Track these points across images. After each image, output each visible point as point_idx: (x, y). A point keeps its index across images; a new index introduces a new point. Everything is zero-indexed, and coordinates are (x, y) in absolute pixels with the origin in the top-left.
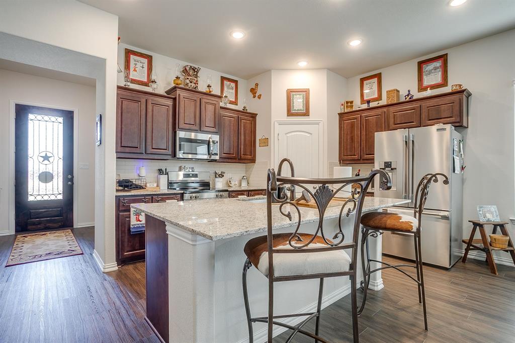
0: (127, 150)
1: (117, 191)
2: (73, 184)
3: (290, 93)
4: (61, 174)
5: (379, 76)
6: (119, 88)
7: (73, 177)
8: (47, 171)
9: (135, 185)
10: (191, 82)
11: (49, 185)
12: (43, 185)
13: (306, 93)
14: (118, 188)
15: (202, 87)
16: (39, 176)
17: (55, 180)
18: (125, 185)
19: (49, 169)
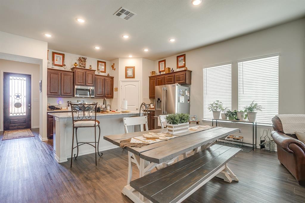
0: (53, 94)
1: (48, 110)
2: (31, 108)
3: (127, 68)
4: (25, 104)
5: (165, 61)
6: (48, 69)
7: (31, 105)
8: (19, 102)
9: (56, 108)
10: (82, 64)
11: (20, 109)
12: (16, 109)
13: (133, 68)
14: (48, 109)
15: (87, 67)
16: (15, 105)
17: (22, 106)
18: (52, 108)
19: (20, 101)
